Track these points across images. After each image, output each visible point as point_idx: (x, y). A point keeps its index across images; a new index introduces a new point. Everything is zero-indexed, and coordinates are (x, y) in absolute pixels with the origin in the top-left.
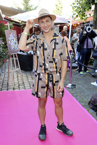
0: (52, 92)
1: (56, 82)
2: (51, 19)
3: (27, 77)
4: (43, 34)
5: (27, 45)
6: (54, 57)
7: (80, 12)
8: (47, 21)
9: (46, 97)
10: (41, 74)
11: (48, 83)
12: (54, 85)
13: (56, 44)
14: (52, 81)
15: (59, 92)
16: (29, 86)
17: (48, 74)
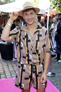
0: (35, 83)
1: (39, 73)
2: (35, 12)
3: (8, 66)
4: (26, 25)
5: (10, 35)
6: (37, 49)
7: (57, 4)
8: (31, 14)
9: (29, 88)
10: (25, 65)
11: (32, 75)
12: (37, 76)
13: (39, 36)
14: (35, 72)
15: (43, 83)
16: (10, 75)
17: (31, 65)
